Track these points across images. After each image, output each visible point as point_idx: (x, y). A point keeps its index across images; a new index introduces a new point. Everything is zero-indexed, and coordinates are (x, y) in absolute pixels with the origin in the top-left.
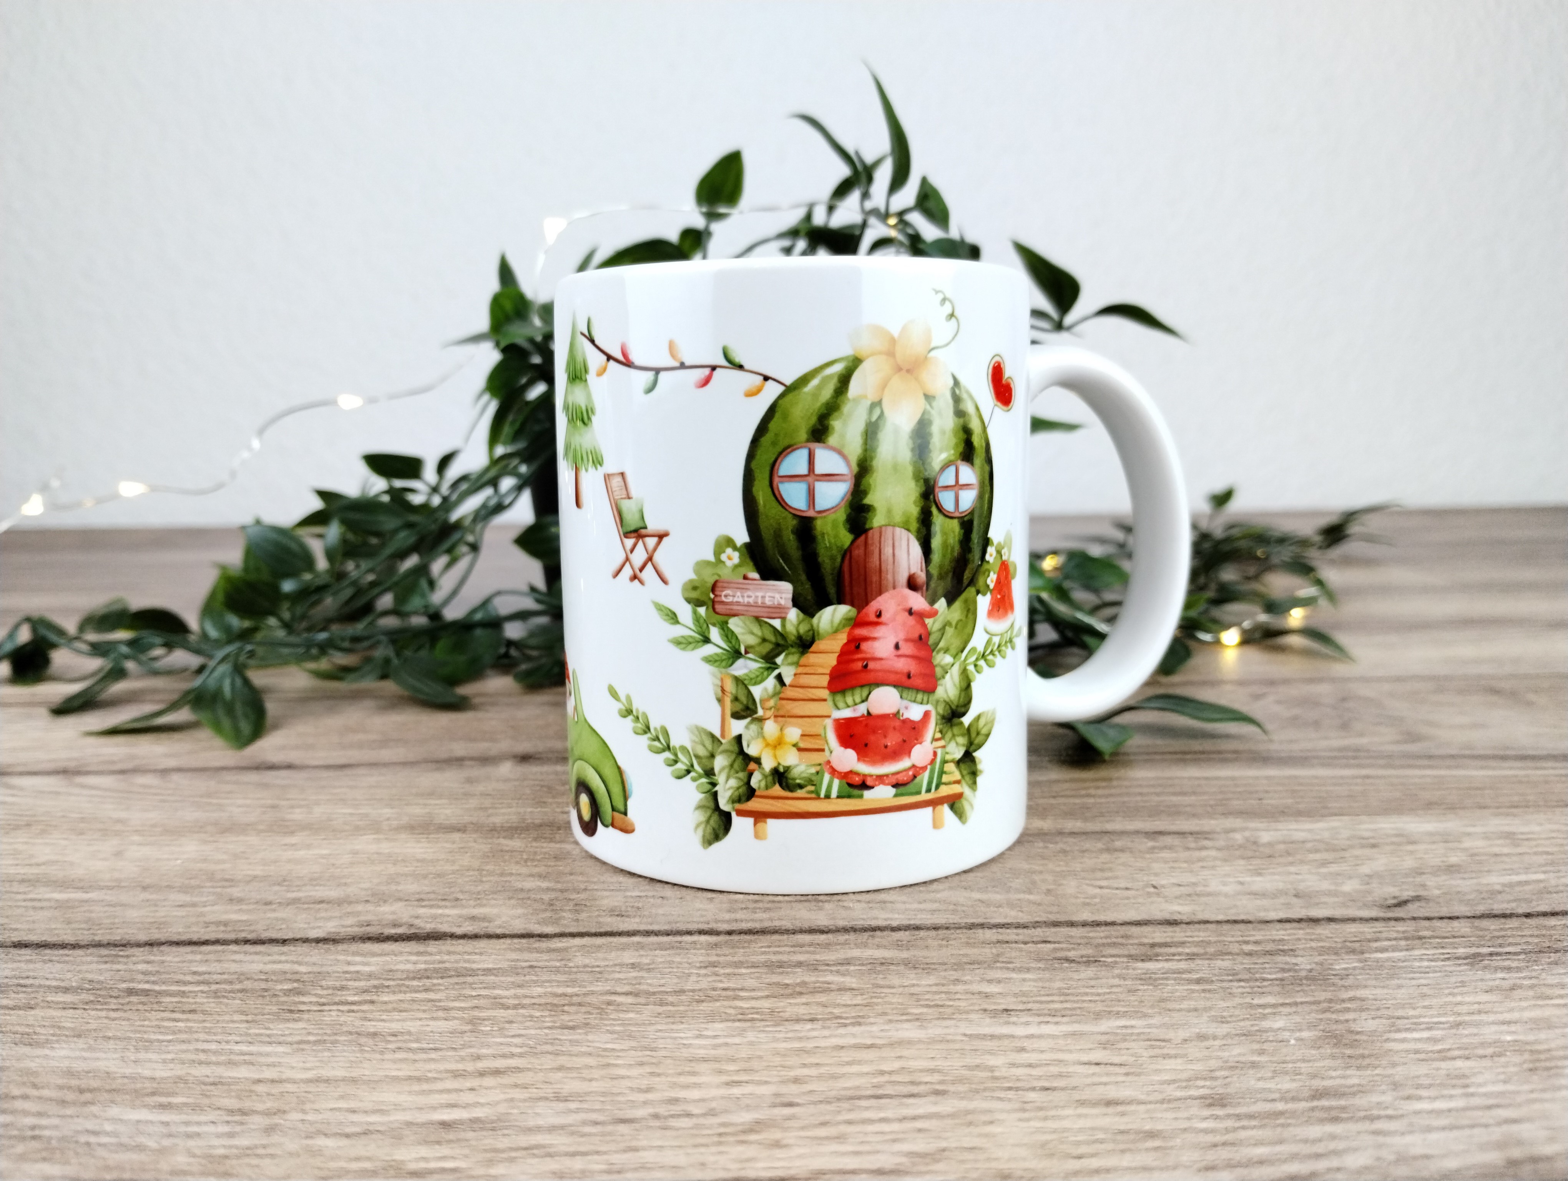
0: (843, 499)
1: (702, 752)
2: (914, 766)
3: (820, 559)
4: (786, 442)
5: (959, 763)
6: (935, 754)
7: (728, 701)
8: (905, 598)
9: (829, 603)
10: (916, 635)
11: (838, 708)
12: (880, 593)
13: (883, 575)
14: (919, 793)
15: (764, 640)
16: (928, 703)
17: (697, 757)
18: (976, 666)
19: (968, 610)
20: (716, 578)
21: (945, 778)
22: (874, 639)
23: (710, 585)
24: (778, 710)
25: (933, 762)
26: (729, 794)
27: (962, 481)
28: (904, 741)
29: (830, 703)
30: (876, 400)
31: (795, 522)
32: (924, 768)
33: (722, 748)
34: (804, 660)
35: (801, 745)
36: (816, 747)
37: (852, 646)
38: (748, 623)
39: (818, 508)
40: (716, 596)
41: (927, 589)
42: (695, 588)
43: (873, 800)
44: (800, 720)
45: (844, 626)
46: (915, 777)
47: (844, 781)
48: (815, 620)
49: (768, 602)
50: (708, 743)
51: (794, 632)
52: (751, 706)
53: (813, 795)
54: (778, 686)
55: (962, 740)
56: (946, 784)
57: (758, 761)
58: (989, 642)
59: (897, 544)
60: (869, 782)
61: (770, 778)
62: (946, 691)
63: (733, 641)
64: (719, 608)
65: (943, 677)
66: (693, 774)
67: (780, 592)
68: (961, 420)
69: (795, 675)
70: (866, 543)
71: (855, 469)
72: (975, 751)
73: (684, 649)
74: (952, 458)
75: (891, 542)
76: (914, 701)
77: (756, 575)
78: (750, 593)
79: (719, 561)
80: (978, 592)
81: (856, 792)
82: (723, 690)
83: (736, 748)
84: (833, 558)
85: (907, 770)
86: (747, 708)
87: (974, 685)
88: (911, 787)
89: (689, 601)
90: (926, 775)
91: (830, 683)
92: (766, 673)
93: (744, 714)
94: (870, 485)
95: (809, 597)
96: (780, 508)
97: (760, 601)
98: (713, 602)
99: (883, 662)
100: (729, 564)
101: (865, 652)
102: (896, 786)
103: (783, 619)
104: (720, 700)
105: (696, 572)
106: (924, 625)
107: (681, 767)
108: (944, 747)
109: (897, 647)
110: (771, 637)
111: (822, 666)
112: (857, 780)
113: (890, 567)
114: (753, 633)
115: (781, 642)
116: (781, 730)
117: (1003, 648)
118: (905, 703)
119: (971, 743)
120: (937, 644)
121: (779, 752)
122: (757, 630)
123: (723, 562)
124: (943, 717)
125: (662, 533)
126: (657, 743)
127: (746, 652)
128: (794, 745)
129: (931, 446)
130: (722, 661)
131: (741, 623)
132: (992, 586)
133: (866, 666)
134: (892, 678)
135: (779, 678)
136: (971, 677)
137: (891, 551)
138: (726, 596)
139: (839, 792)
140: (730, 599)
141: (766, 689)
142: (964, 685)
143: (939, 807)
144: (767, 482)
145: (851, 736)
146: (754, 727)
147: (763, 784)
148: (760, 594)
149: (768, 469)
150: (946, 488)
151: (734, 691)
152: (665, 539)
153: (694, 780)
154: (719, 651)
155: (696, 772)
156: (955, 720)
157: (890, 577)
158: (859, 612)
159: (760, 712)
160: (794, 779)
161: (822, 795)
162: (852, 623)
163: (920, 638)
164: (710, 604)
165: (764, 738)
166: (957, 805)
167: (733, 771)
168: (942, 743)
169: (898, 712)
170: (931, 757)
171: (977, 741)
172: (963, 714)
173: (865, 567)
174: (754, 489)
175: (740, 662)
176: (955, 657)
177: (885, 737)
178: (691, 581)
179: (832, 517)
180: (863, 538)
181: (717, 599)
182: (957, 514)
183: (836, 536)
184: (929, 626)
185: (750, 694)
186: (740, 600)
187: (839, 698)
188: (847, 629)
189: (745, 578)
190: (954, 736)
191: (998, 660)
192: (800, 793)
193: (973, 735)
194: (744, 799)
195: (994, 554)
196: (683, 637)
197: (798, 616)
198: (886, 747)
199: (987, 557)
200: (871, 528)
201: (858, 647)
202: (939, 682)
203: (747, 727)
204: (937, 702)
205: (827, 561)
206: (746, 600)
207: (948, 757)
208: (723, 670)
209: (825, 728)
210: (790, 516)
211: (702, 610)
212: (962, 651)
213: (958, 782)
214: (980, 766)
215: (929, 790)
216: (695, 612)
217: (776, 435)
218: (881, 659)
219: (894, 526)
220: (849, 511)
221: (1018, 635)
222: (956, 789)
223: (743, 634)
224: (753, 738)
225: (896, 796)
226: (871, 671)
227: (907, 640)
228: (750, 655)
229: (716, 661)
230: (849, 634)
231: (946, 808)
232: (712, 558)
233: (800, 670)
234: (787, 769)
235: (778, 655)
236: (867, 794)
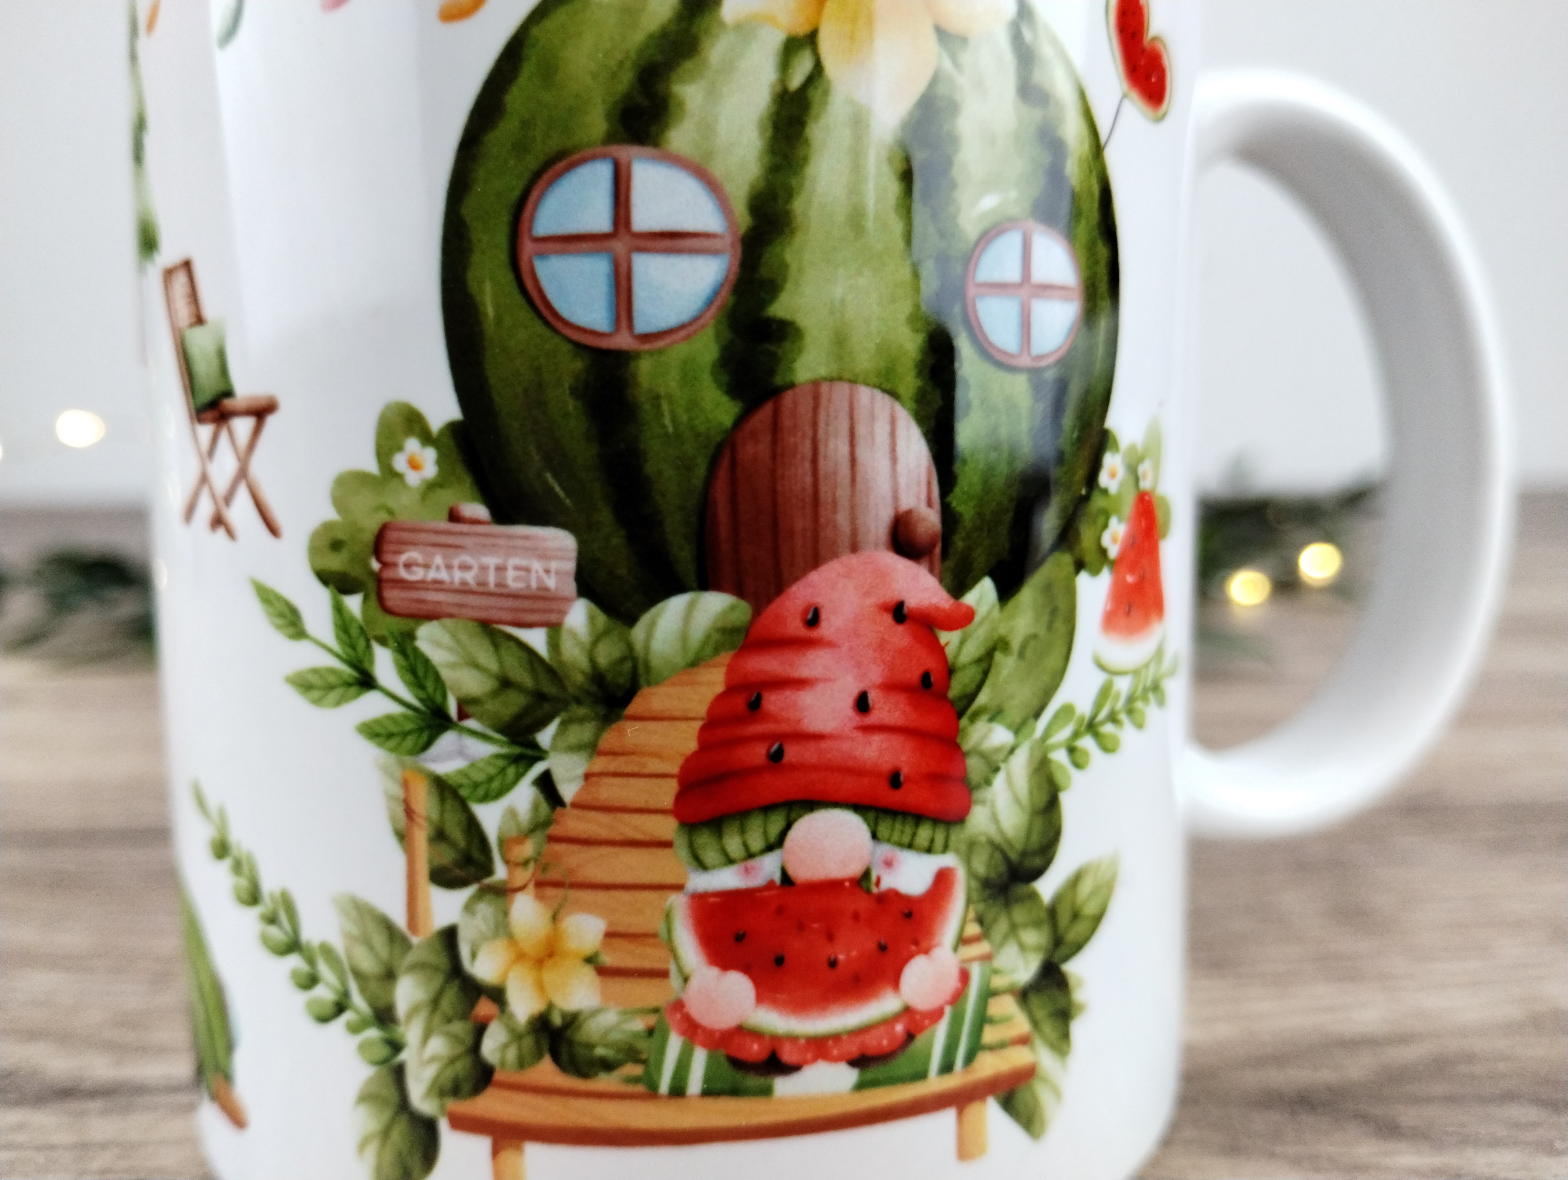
0: (709, 303)
1: (368, 964)
2: (908, 1011)
3: (650, 468)
4: (554, 143)
5: (1024, 995)
6: (965, 977)
7: (421, 837)
8: (882, 575)
9: (677, 588)
10: (914, 675)
11: (702, 866)
12: (816, 561)
13: (824, 512)
14: (921, 1075)
15: (505, 684)
16: (945, 848)
17: (358, 974)
18: (1072, 750)
19: (1054, 612)
20: (383, 517)
21: (990, 1035)
22: (801, 683)
23: (368, 537)
24: (545, 868)
25: (958, 997)
26: (430, 1073)
27: (1039, 274)
28: (883, 948)
29: (682, 851)
30: (802, 29)
31: (579, 365)
32: (936, 1015)
33: (411, 958)
34: (609, 739)
35: (608, 959)
36: (647, 964)
37: (739, 702)
38: (464, 637)
39: (642, 325)
40: (385, 565)
41: (945, 554)
42: (336, 546)
43: (798, 1101)
44: (601, 896)
45: (717, 649)
46: (910, 1037)
47: (721, 1052)
48: (638, 633)
49: (513, 581)
50: (379, 940)
51: (583, 663)
52: (476, 855)
53: (640, 1088)
54: (544, 808)
55: (1035, 937)
56: (991, 1048)
57: (497, 995)
58: (1105, 692)
59: (861, 430)
60: (788, 1055)
61: (528, 1042)
62: (994, 818)
63: (430, 685)
64: (393, 596)
65: (988, 782)
66: (348, 1016)
67: (544, 556)
68: (1037, 114)
69: (587, 776)
70: (776, 427)
71: (744, 219)
72: (1067, 958)
73: (317, 702)
74: (1014, 210)
75: (843, 426)
76: (910, 846)
77: (478, 510)
78: (466, 558)
79: (389, 474)
80: (1080, 566)
81: (753, 1081)
82: (409, 813)
83: (442, 960)
84: (685, 466)
85: (888, 1022)
86: (467, 860)
87: (1065, 799)
88: (901, 1065)
89: (325, 577)
90: (940, 1032)
91: (680, 797)
92: (511, 771)
93: (459, 873)
94: (784, 267)
95: (623, 571)
96: (539, 328)
97: (492, 579)
98: (379, 580)
99: (824, 745)
100: (413, 479)
101: (776, 719)
102: (859, 1062)
103: (554, 628)
104: (403, 837)
105: (338, 502)
106: (939, 650)
107: (324, 993)
108: (987, 958)
109: (862, 704)
110: (520, 675)
111: (656, 755)
112: (755, 1050)
113: (843, 493)
114: (475, 665)
115: (550, 689)
116: (555, 918)
117: (1139, 705)
118: (885, 850)
119: (1057, 941)
120: (972, 697)
121: (550, 976)
122: (486, 657)
123: (399, 476)
124: (986, 884)
125: (263, 403)
126: (274, 932)
127: (463, 715)
128: (590, 960)
129: (956, 172)
130: (405, 735)
131: (446, 639)
132: (1113, 552)
133: (780, 753)
134: (850, 786)
135: (546, 783)
136: (1059, 778)
137: (843, 449)
138: (408, 566)
139: (707, 1079)
140: (418, 575)
141: (512, 813)
142: (1042, 799)
143: (973, 1110)
144: (502, 256)
145: (739, 938)
146: (485, 909)
147: (512, 1054)
148: (491, 561)
149: (504, 219)
150: (1000, 288)
151: (435, 815)
152: (271, 421)
153: (354, 1029)
154: (396, 709)
155: (357, 1011)
156: (1020, 889)
157: (842, 519)
158: (757, 612)
159: (500, 872)
160: (591, 1046)
161: (664, 1086)
162: (740, 639)
163: (926, 678)
164: (371, 585)
165: (510, 937)
166: (1022, 1096)
167: (437, 1019)
168: (983, 947)
169: (867, 874)
170: (952, 982)
171: (1071, 936)
172: (1038, 873)
173: (774, 491)
174: (472, 277)
175: (448, 740)
176: (1018, 729)
177: (830, 938)
178: (327, 527)
179: (679, 351)
180: (765, 413)
181: (388, 574)
182: (1025, 361)
183: (693, 405)
184: (950, 651)
185: (473, 826)
186: (443, 575)
187: (705, 840)
188: (726, 657)
189: (454, 517)
190: (1014, 928)
191: (1127, 734)
192: (605, 1082)
193: (1064, 918)
194: (466, 1087)
195: (1121, 472)
196: (315, 671)
197: (592, 619)
198: (833, 964)
199: (1104, 479)
200: (792, 386)
201: (755, 705)
202: (977, 795)
203: (469, 908)
204: (972, 845)
205: (669, 472)
206: (458, 576)
207: (998, 982)
208: (408, 759)
209: (668, 917)
210: (566, 347)
211: (354, 603)
212: (1037, 715)
213: (1024, 1041)
214: (1079, 995)
215: (947, 1067)
216: (339, 609)
217: (526, 125)
218: (818, 737)
219: (853, 382)
220: (728, 335)
221: (1172, 672)
222: (1019, 1057)
223: (452, 666)
224: (484, 938)
225: (861, 1086)
226: (794, 767)
227: (890, 687)
228: (471, 724)
229: (390, 736)
230: (731, 670)
231: (992, 1110)
232: (370, 465)
233: (601, 764)
234: (572, 1020)
235: (543, 723)
236: (783, 1086)
